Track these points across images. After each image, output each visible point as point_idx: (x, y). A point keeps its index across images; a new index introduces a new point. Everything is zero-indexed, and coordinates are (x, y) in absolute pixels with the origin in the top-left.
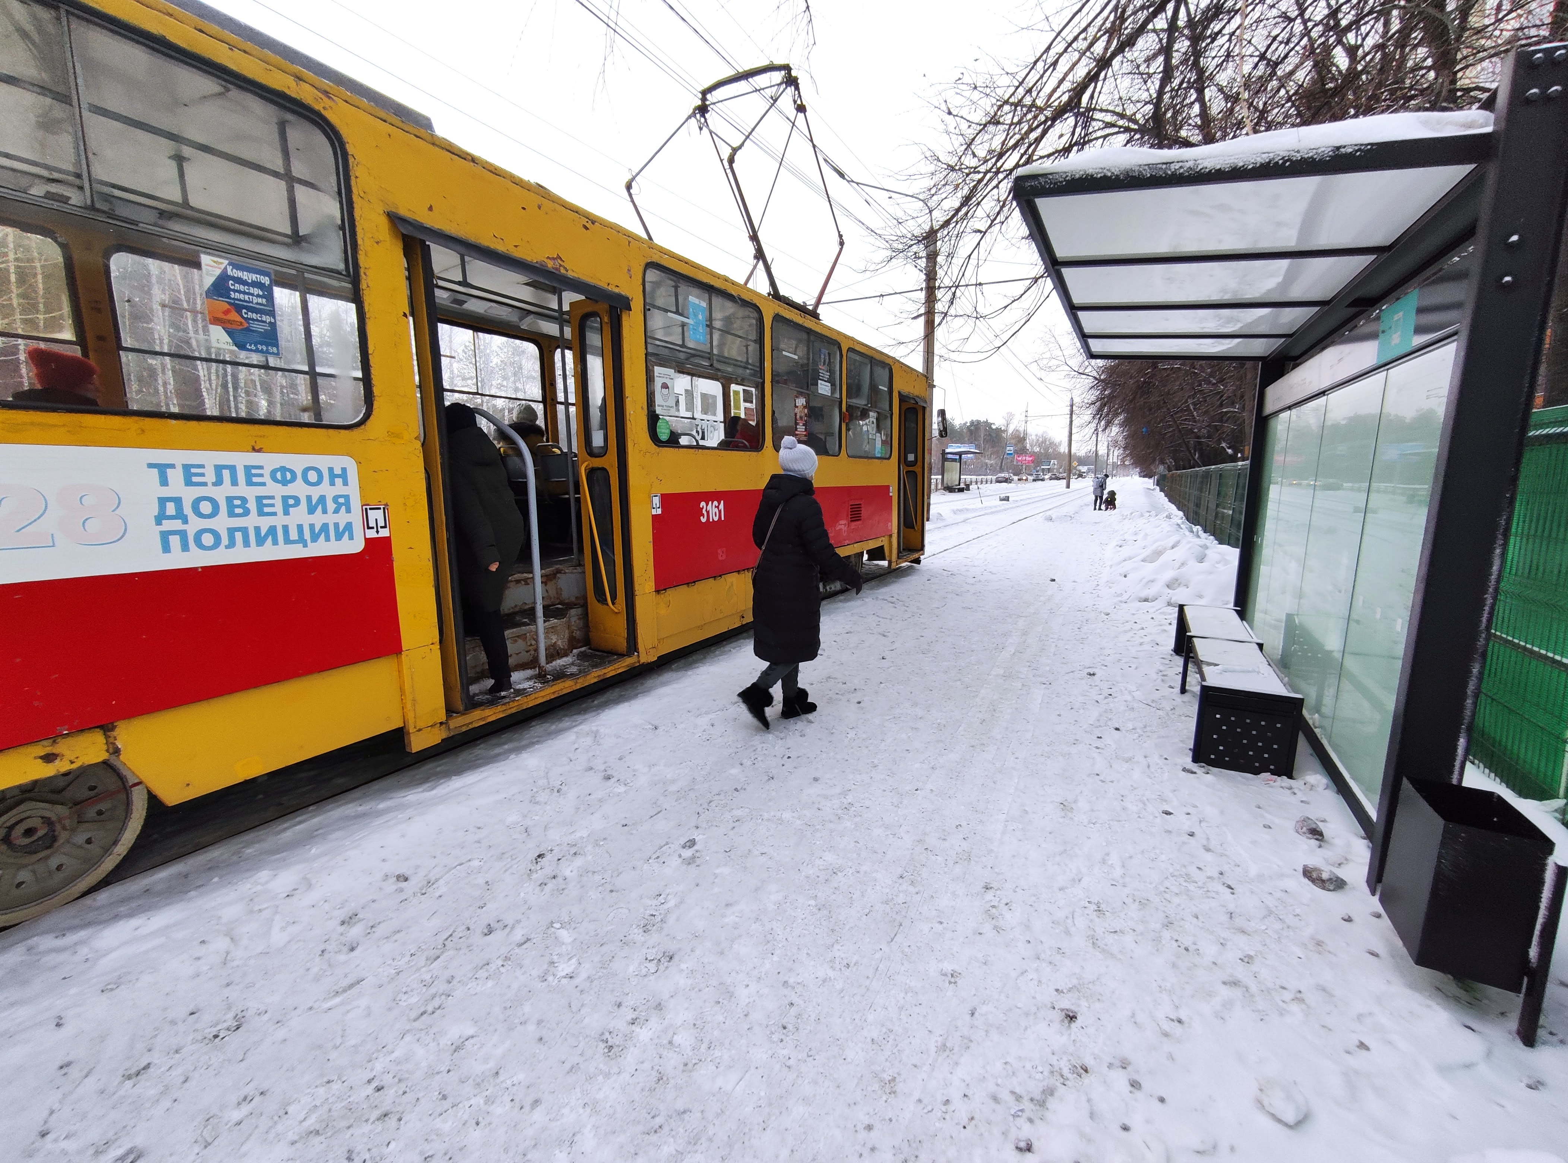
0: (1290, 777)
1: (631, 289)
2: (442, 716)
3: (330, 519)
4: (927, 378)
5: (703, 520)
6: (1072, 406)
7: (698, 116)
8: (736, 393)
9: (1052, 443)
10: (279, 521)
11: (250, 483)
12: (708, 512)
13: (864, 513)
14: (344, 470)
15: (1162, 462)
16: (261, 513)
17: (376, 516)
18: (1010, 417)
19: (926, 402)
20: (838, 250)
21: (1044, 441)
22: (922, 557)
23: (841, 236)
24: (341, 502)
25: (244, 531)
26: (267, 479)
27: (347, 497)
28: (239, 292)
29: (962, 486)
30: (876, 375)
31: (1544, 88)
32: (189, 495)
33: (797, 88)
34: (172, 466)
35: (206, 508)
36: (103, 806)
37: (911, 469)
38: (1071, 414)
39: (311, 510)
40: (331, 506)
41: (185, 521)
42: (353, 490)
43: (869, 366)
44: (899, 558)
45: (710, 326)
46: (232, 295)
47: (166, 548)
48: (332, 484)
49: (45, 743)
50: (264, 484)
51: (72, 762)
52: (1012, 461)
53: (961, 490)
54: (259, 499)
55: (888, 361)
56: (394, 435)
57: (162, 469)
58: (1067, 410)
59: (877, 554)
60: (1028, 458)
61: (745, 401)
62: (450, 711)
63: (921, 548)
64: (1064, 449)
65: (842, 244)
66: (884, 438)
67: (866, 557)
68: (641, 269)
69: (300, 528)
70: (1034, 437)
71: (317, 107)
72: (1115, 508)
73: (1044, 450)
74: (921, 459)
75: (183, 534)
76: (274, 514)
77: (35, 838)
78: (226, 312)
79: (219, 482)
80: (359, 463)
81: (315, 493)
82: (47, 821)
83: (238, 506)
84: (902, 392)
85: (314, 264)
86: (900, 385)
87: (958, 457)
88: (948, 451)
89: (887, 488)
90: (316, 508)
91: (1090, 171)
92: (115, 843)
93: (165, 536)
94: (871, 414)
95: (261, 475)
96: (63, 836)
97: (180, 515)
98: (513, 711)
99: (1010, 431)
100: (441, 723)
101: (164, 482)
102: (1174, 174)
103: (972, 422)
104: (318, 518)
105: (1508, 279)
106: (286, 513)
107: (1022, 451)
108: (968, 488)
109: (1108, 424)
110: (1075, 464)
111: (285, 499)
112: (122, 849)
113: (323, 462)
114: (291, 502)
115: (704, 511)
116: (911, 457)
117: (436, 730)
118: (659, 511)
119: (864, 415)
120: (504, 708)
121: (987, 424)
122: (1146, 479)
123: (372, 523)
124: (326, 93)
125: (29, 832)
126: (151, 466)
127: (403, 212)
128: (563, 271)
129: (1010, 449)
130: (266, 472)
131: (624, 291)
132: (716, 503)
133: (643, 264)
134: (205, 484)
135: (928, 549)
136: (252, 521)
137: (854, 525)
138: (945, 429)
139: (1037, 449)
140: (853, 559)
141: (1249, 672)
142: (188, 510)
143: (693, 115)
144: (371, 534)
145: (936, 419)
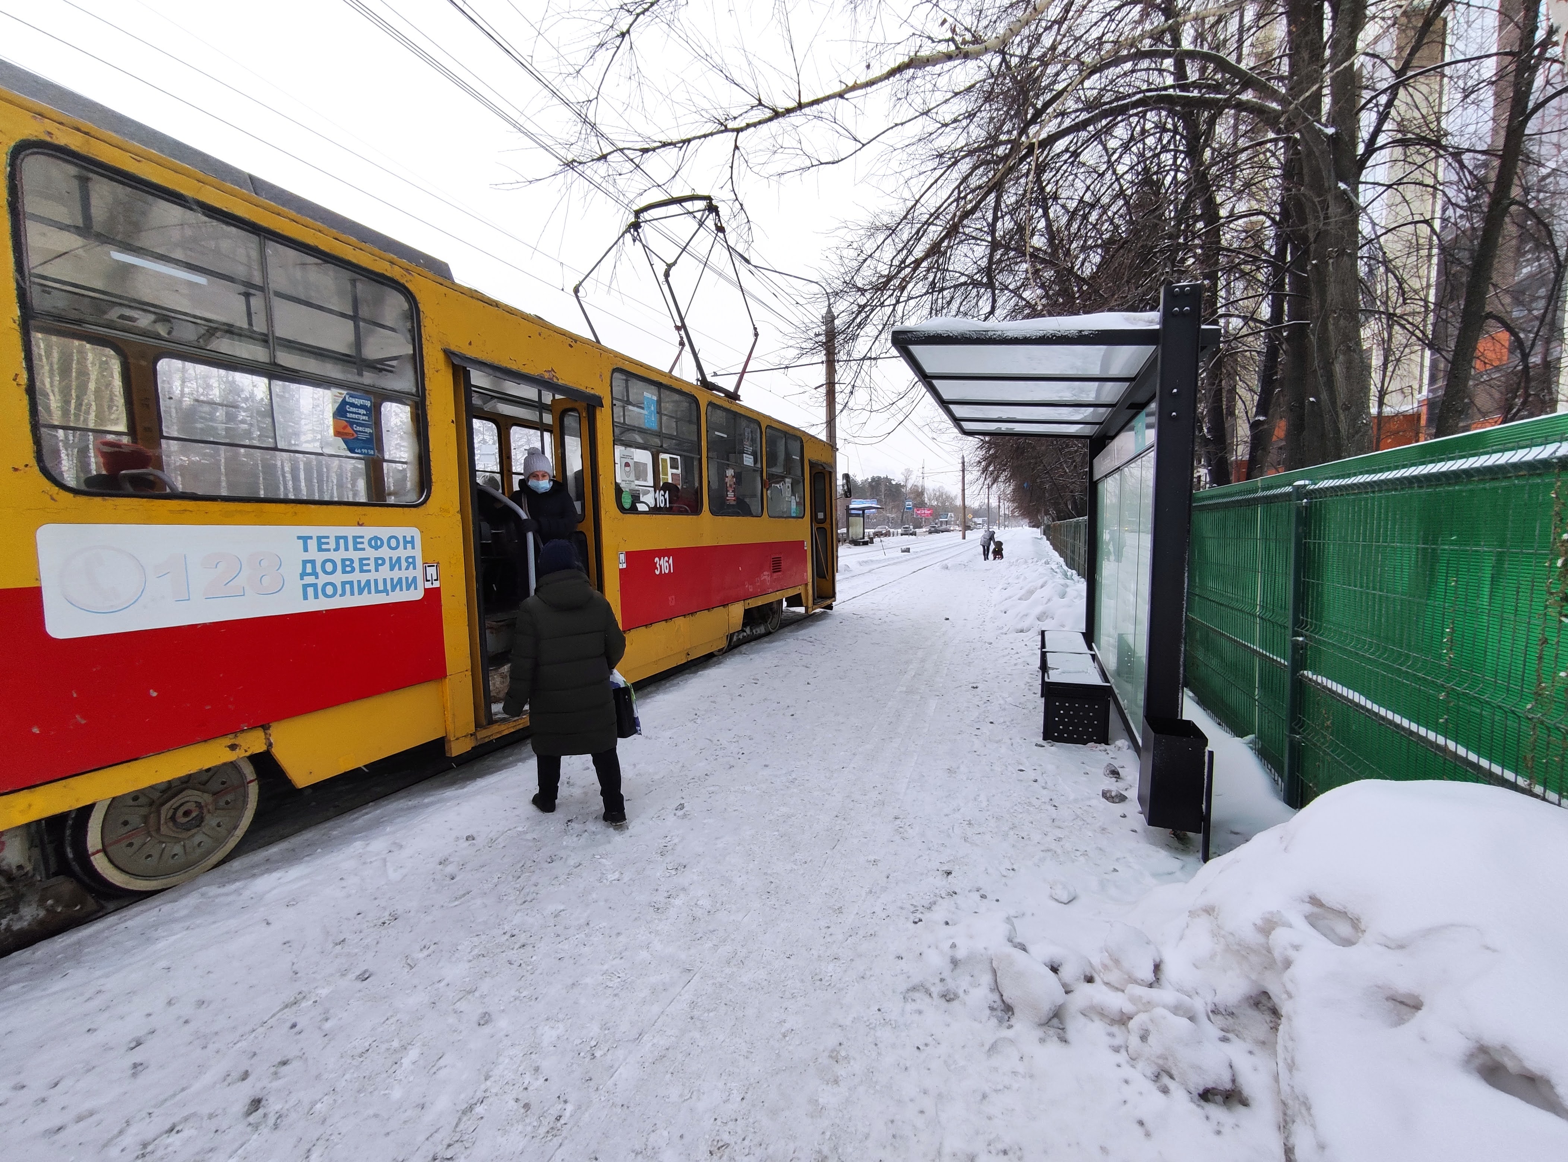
0: (1107, 744)
1: (600, 389)
2: (472, 728)
3: (403, 574)
4: (831, 446)
5: (657, 572)
6: (963, 463)
7: (632, 230)
8: (664, 460)
9: (948, 497)
10: (372, 576)
11: (356, 549)
12: (661, 566)
13: (784, 564)
14: (412, 537)
15: (1047, 513)
16: (362, 571)
17: (432, 571)
18: (909, 472)
19: (832, 467)
20: (753, 340)
21: (941, 495)
22: (834, 603)
23: (755, 329)
24: (411, 562)
25: (351, 583)
26: (366, 545)
27: (414, 558)
28: (353, 413)
29: (866, 539)
30: (789, 447)
31: (1181, 308)
32: (320, 557)
33: (717, 214)
34: (311, 538)
35: (329, 567)
36: (229, 798)
37: (821, 525)
38: (963, 471)
39: (392, 568)
40: (404, 564)
41: (317, 578)
42: (418, 553)
43: (784, 440)
44: (814, 604)
45: (659, 412)
46: (348, 415)
47: (305, 597)
48: (405, 548)
49: (231, 736)
50: (364, 549)
51: (246, 751)
52: (912, 515)
53: (865, 543)
54: (361, 560)
55: (799, 434)
56: (444, 510)
57: (305, 539)
58: (960, 466)
59: (795, 601)
60: (926, 512)
61: (672, 467)
62: (478, 725)
63: (833, 596)
64: (959, 502)
65: (756, 335)
66: (798, 500)
67: (785, 604)
68: (609, 374)
69: (385, 580)
70: (931, 491)
71: (402, 281)
72: (1002, 557)
73: (942, 503)
74: (830, 516)
75: (315, 586)
76: (369, 571)
77: (190, 818)
78: (345, 427)
79: (337, 549)
80: (422, 532)
81: (395, 554)
82: (199, 805)
83: (348, 566)
84: (812, 460)
85: (397, 389)
86: (810, 454)
87: (861, 512)
88: (851, 506)
89: (802, 543)
90: (395, 566)
91: (939, 332)
92: (235, 828)
93: (305, 587)
94: (787, 480)
95: (362, 543)
96: (208, 817)
97: (315, 574)
98: (521, 727)
99: (909, 486)
100: (471, 735)
101: (306, 550)
102: (990, 338)
103: (873, 479)
104: (396, 574)
105: (1174, 414)
106: (377, 570)
107: (921, 505)
108: (872, 542)
109: (995, 481)
110: (970, 516)
111: (376, 559)
112: (240, 832)
113: (400, 532)
114: (380, 562)
115: (658, 566)
116: (821, 515)
117: (468, 739)
118: (625, 566)
119: (781, 479)
120: (515, 724)
121: (888, 480)
122: (1035, 529)
123: (429, 578)
124: (407, 270)
125: (187, 813)
126: (299, 538)
127: (453, 348)
128: (555, 380)
129: (909, 504)
130: (366, 541)
131: (597, 392)
132: (666, 558)
133: (611, 370)
134: (329, 550)
135: (838, 596)
136: (356, 576)
137: (775, 575)
138: (849, 490)
139: (935, 503)
140: (775, 606)
141: (1079, 672)
142: (319, 569)
143: (627, 231)
144: (428, 585)
145: (840, 481)
